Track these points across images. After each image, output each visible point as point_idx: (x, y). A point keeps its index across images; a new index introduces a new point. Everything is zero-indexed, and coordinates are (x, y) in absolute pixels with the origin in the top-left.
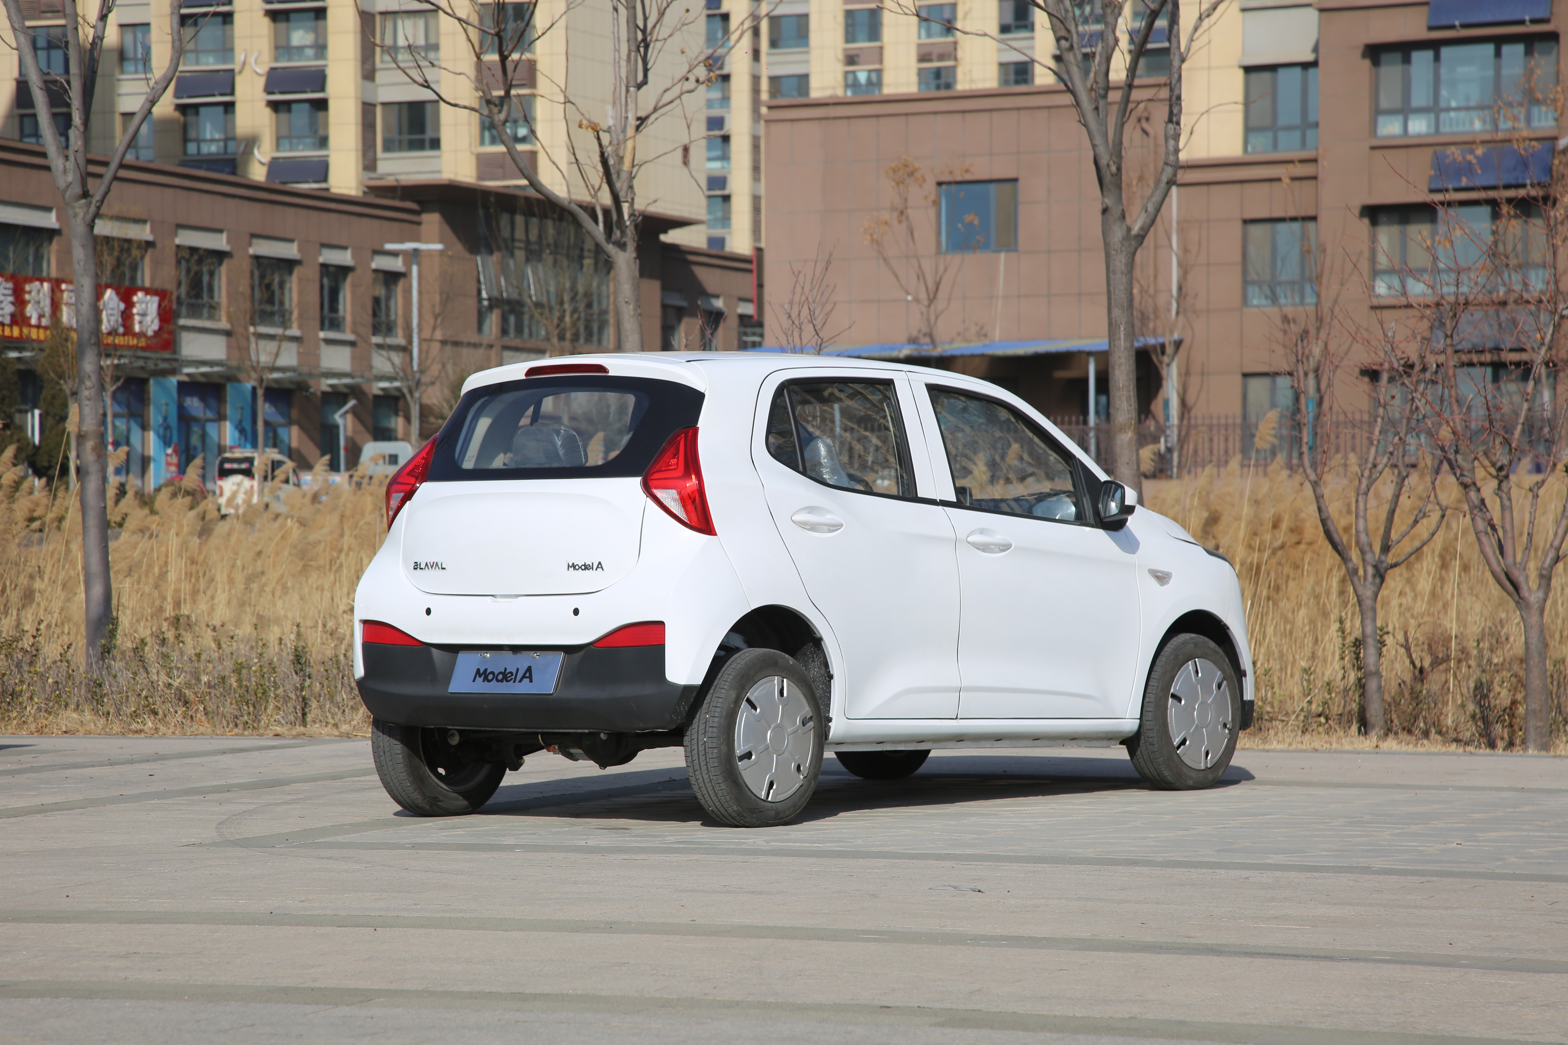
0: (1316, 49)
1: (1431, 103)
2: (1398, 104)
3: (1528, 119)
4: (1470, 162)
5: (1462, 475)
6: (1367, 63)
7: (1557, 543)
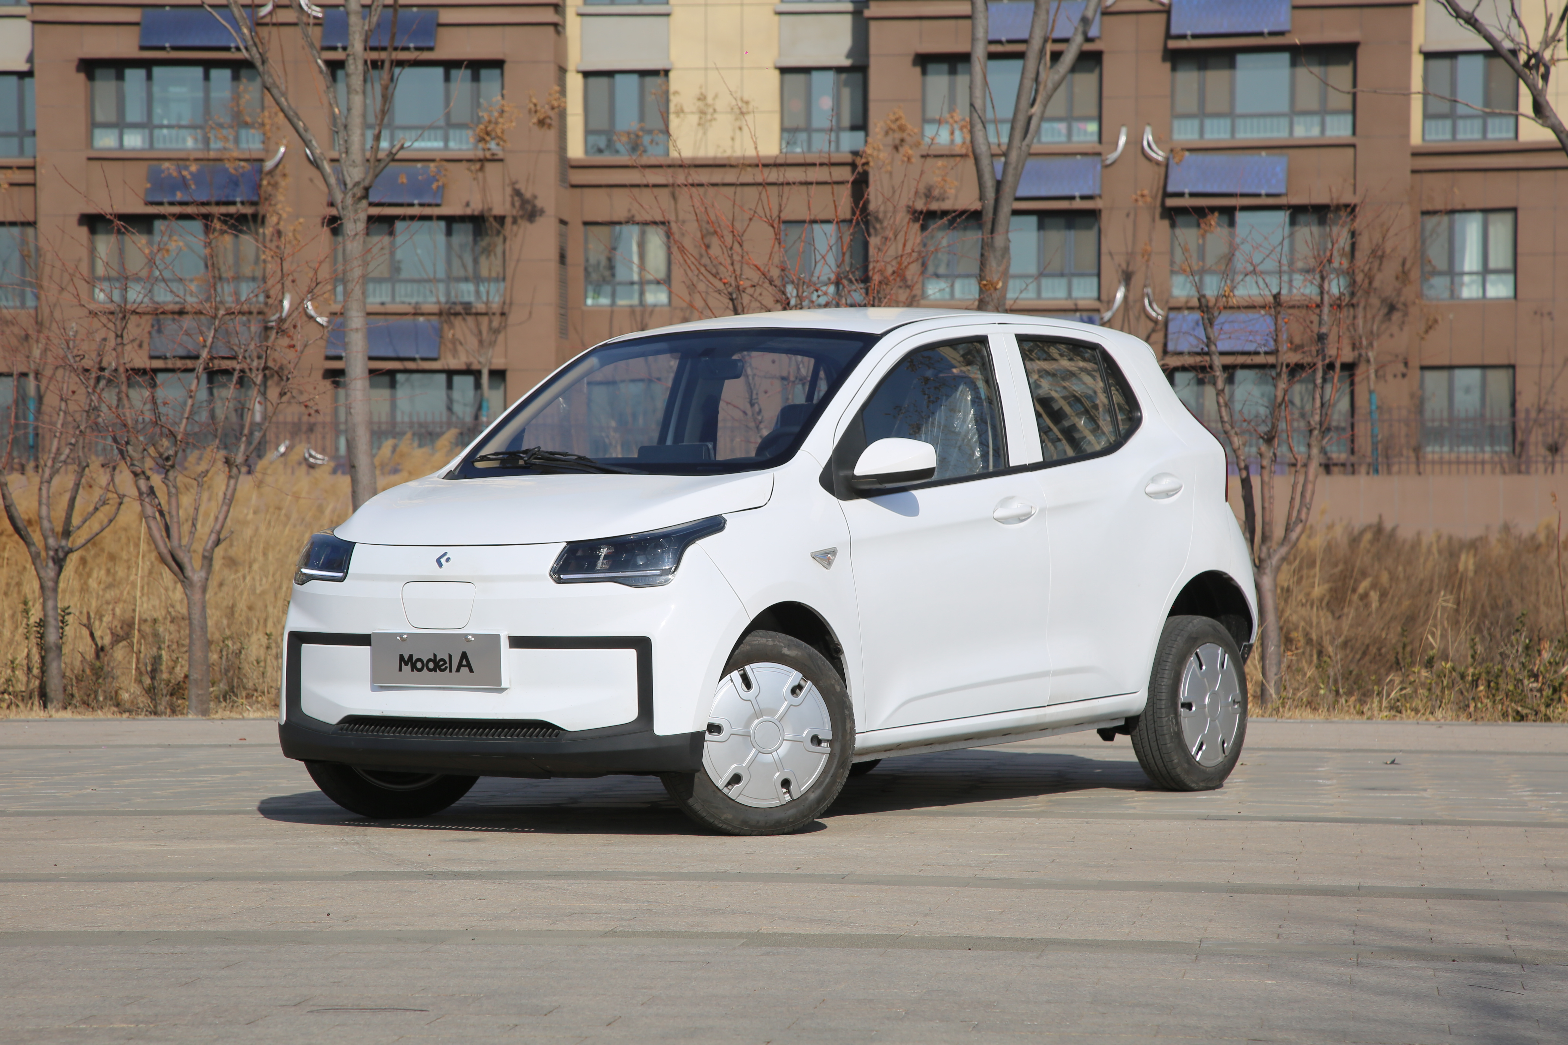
0: (30, 59)
1: (145, 120)
2: (113, 118)
3: (237, 140)
4: (184, 177)
5: (132, 465)
6: (82, 77)
7: (218, 527)
